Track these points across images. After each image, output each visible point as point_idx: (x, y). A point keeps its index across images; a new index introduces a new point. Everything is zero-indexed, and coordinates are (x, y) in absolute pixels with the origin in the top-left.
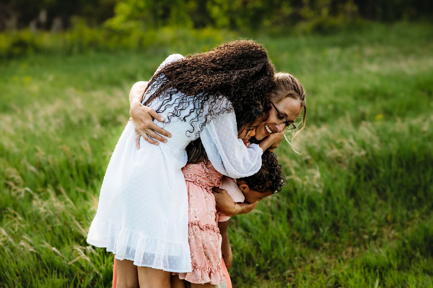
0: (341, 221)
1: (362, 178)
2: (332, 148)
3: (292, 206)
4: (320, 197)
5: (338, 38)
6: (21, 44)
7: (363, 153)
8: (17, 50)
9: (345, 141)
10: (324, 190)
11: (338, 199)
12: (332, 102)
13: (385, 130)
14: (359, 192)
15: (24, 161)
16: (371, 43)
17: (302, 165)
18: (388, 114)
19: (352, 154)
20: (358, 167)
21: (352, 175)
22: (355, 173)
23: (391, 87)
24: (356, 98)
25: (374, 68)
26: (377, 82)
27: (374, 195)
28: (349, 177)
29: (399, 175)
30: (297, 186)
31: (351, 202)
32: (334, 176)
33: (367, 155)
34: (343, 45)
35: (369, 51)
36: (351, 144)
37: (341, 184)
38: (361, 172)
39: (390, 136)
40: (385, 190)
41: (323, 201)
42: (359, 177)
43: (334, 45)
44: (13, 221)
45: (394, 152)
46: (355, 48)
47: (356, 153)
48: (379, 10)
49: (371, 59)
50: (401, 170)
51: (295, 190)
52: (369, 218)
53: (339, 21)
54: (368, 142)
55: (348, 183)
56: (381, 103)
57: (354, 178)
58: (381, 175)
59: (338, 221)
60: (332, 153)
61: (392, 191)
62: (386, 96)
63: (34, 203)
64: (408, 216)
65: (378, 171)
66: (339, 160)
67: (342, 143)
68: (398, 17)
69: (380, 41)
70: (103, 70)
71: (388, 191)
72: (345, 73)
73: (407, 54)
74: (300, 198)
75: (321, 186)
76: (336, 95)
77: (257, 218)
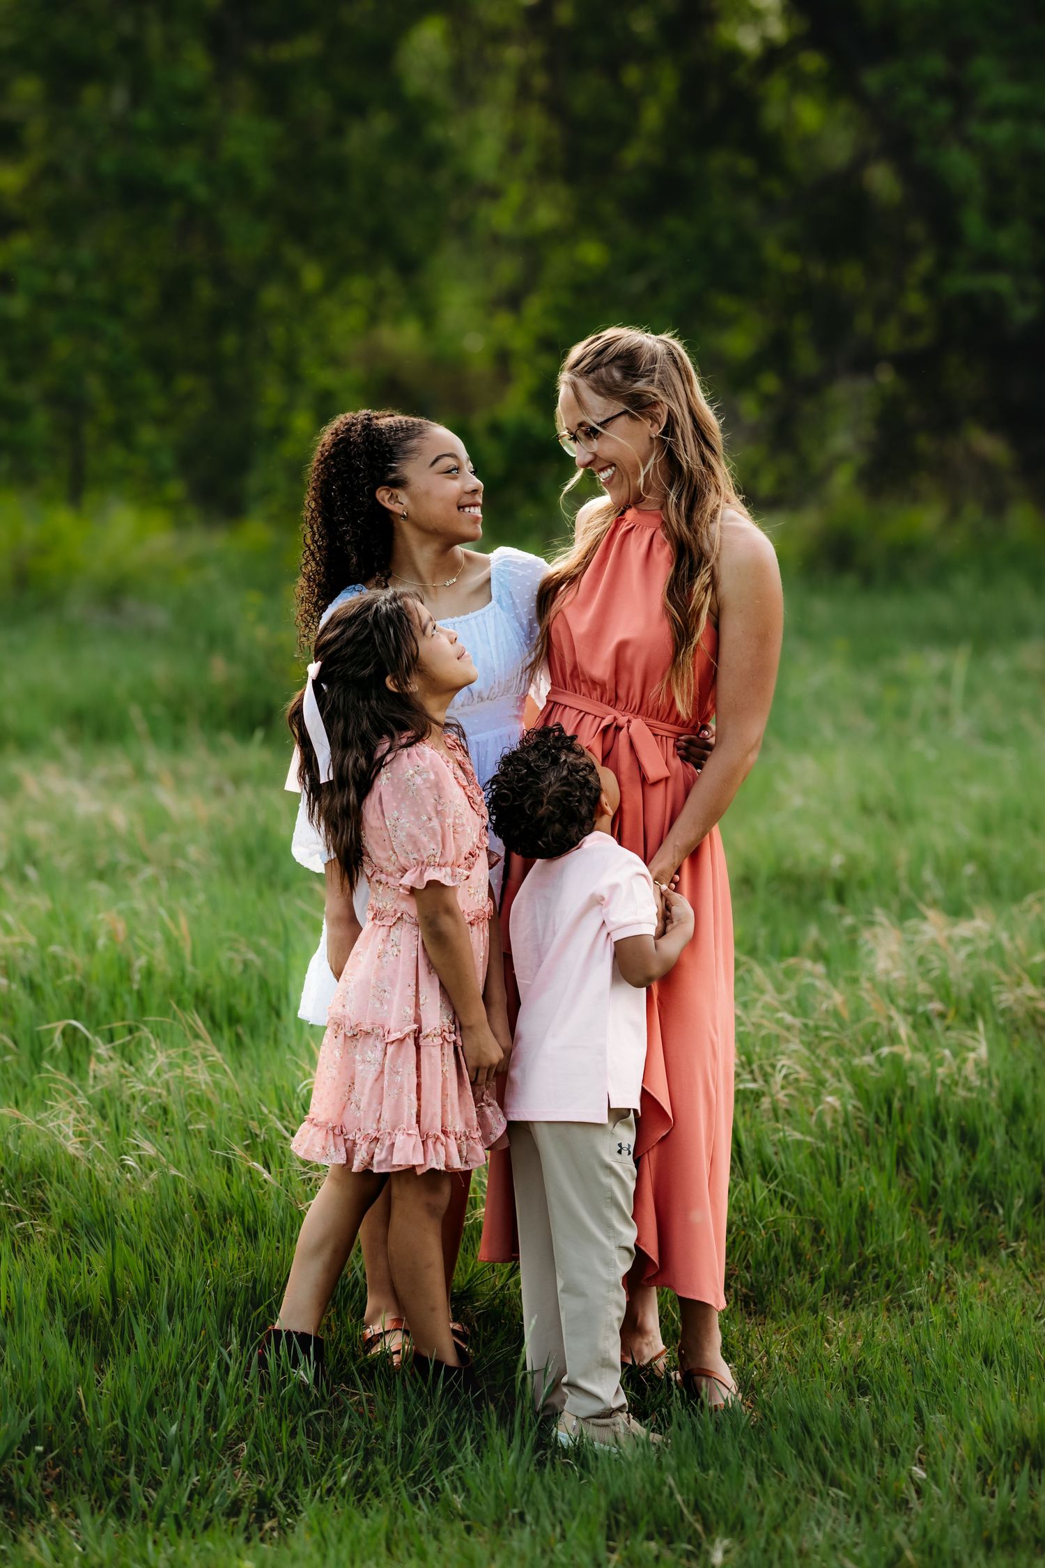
2: (1020, 983)
4: (990, 1117)
10: (1001, 1097)
30: (912, 1081)
41: (1001, 1131)
51: (908, 1091)
60: (1016, 995)
66: (1038, 1023)
74: (927, 1111)
75: (990, 1084)
76: (987, 828)
77: (801, 1156)
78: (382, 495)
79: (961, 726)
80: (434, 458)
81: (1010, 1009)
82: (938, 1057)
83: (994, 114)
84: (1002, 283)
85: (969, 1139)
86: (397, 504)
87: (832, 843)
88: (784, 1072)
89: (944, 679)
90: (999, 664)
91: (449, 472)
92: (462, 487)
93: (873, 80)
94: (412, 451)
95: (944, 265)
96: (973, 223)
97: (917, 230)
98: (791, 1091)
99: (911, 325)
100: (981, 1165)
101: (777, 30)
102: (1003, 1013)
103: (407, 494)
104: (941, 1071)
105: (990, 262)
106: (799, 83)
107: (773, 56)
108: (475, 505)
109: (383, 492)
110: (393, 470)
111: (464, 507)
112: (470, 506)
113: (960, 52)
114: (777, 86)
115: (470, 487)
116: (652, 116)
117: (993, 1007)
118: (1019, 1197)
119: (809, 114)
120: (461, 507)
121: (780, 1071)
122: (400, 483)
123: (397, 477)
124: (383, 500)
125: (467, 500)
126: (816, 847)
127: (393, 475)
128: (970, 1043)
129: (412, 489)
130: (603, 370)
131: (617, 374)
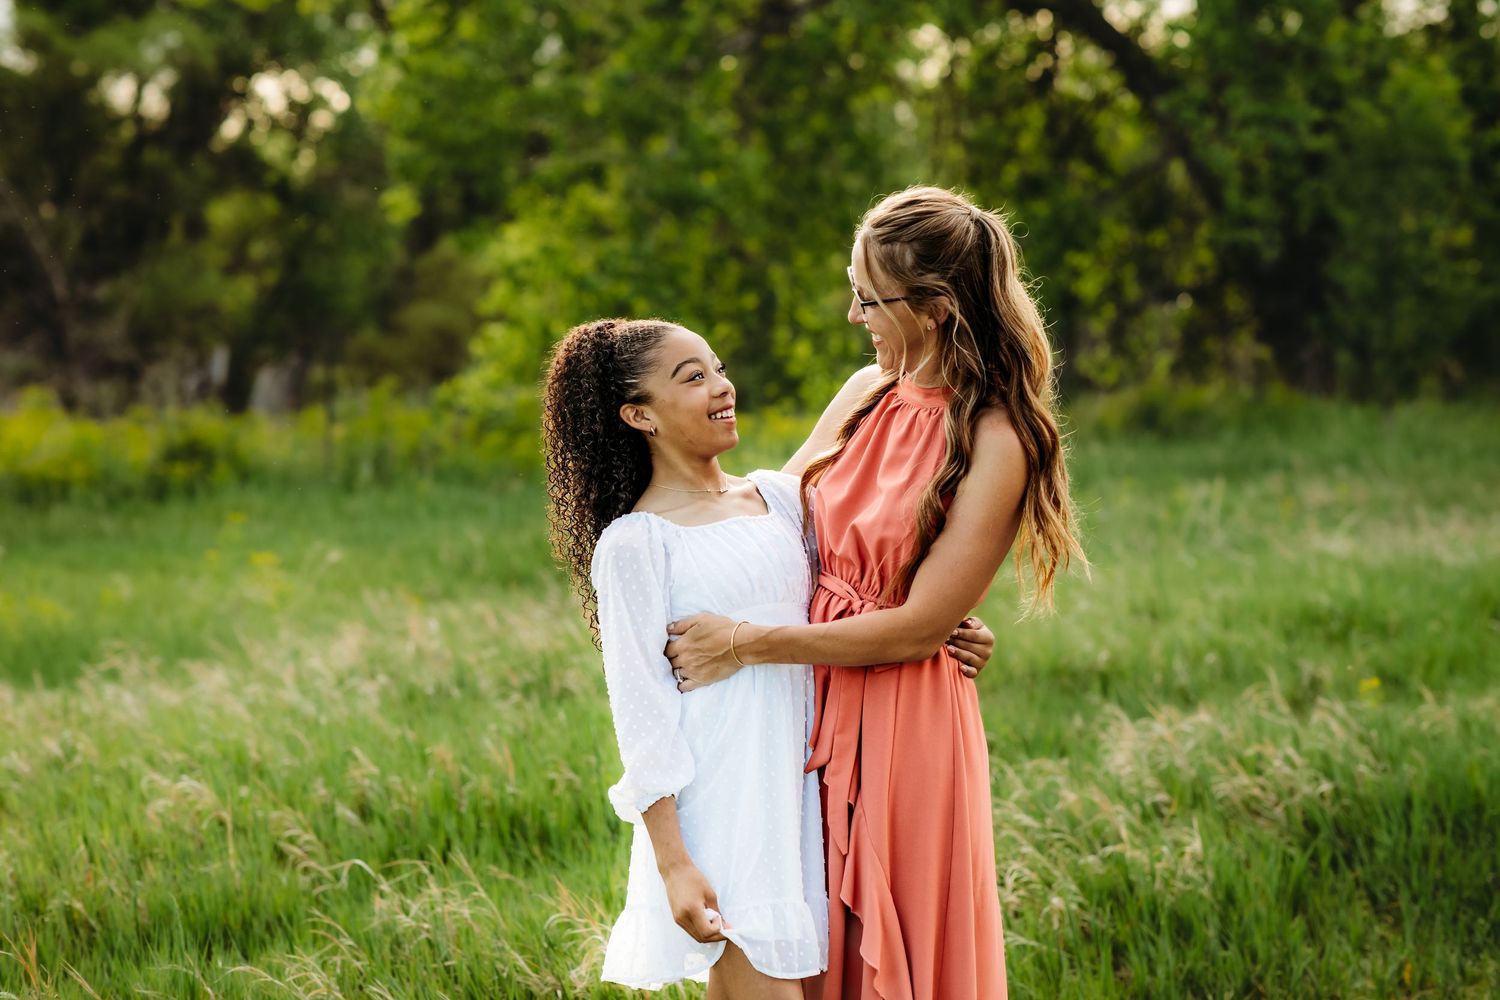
0: (1268, 979)
1: (1325, 861)
2: (1234, 774)
3: (1124, 932)
4: (1203, 908)
5: (1215, 453)
6: (194, 452)
7: (1326, 787)
8: (180, 471)
9: (1269, 750)
10: (1214, 888)
11: (1258, 919)
12: (1213, 645)
13: (1386, 725)
14: (1317, 901)
15: (320, 791)
16: (1324, 467)
17: (1145, 818)
18: (1394, 684)
19: (1292, 792)
20: (1312, 827)
21: (1294, 851)
22: (1304, 847)
23: (1396, 604)
24: (1289, 636)
25: (1339, 544)
26: (1355, 588)
27: (1361, 910)
28: (1287, 859)
29: (1434, 855)
30: (1133, 877)
31: (1298, 925)
32: (1240, 852)
33: (1337, 793)
34: (1236, 473)
35: (1316, 492)
36: (1288, 761)
37: (1264, 876)
38: (1320, 842)
39: (1405, 743)
40: (1392, 898)
41: (1214, 921)
42: (1314, 858)
43: (1208, 473)
44: (329, 947)
45: (1419, 791)
46: (1274, 483)
47: (1306, 789)
48: (1344, 359)
49: (1329, 518)
50: (1439, 842)
51: (1131, 887)
52: (1348, 973)
53: (1210, 394)
54: (1338, 758)
55: (1285, 873)
56: (1364, 652)
57: (1300, 861)
58: (1381, 854)
59: (1260, 979)
60: (1231, 785)
61: (1415, 899)
62: (1382, 630)
63: (379, 904)
64: (1462, 972)
65: (1371, 843)
66: (1252, 809)
67: (1260, 757)
68: (1407, 387)
69: (1352, 462)
70: (474, 536)
71: (1404, 900)
72: (1248, 561)
73: (1440, 504)
74: (1145, 909)
75: (1205, 877)
76: (1227, 624)
77: (1026, 960)
78: (627, 413)
79: (1219, 537)
80: (674, 368)
81: (1226, 797)
82: (1156, 854)
83: (1245, 123)
85: (1183, 931)
86: (644, 421)
87: (1100, 640)
88: (1015, 876)
89: (1206, 503)
90: (1251, 491)
91: (693, 379)
92: (710, 392)
93: (1162, 105)
94: (650, 364)
95: (1219, 226)
96: (1233, 196)
97: (1201, 205)
98: (1022, 892)
99: (1201, 267)
100: (1193, 958)
102: (1221, 801)
103: (652, 408)
104: (1158, 866)
105: (1247, 221)
107: (1101, 100)
108: (727, 408)
109: (629, 411)
110: (633, 386)
111: (715, 413)
112: (721, 411)
113: (1219, 84)
114: (1105, 120)
115: (718, 390)
117: (1212, 797)
118: (1229, 990)
119: (1127, 136)
120: (711, 415)
121: (1011, 874)
122: (642, 399)
123: (638, 394)
124: (628, 419)
125: (717, 404)
126: (1088, 646)
127: (635, 392)
128: (1186, 839)
129: (657, 403)
130: (897, 247)
131: (909, 258)
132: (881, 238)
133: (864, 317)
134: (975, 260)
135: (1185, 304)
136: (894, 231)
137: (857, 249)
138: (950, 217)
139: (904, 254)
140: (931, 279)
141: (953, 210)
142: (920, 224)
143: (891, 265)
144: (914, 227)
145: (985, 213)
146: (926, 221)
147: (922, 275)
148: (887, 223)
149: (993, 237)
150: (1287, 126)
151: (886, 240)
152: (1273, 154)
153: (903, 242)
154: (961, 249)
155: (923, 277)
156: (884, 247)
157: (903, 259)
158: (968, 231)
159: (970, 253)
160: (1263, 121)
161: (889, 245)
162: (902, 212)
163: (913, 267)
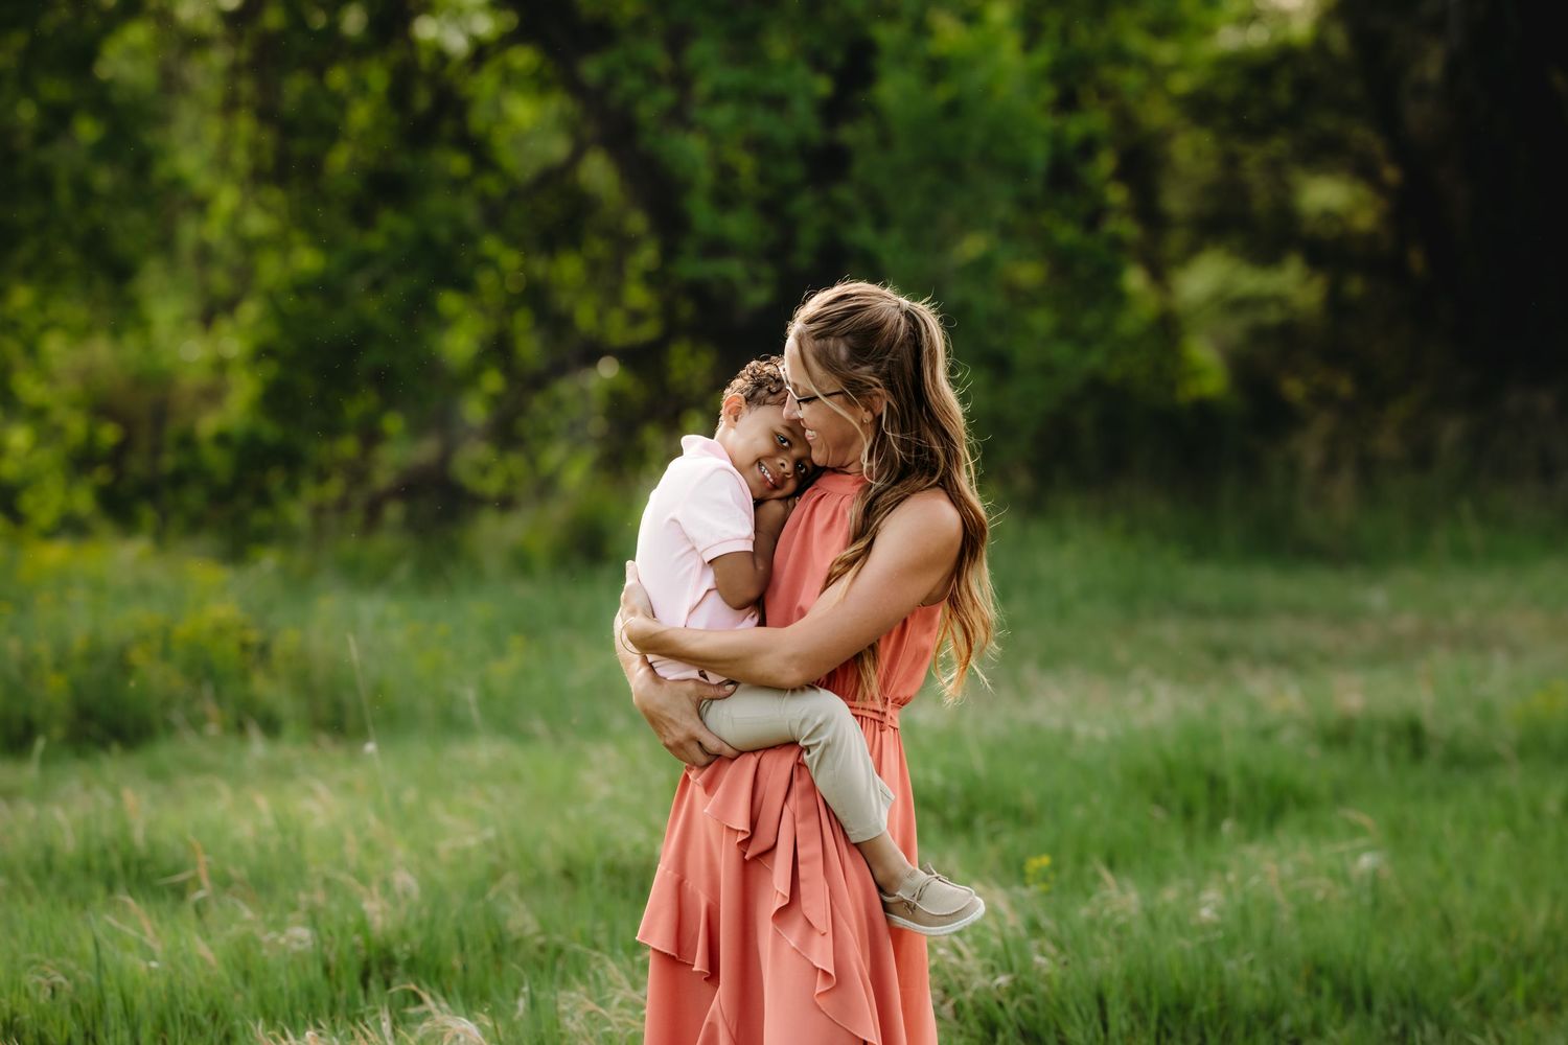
7: (1003, 980)
36: (954, 950)
83: (718, 97)
84: (734, 269)
93: (591, 69)
95: (669, 253)
96: (700, 211)
97: (637, 222)
99: (636, 317)
101: (485, 26)
105: (717, 248)
106: (508, 78)
107: (481, 53)
113: (677, 40)
114: (485, 84)
116: (361, 115)
119: (523, 111)
130: (831, 342)
131: (843, 352)
132: (814, 334)
133: (800, 414)
134: (906, 354)
135: (608, 370)
136: (827, 327)
137: (791, 343)
138: (881, 311)
139: (838, 348)
140: (864, 372)
141: (884, 303)
142: (851, 319)
143: (827, 361)
144: (846, 322)
145: (915, 304)
146: (857, 316)
147: (856, 367)
148: (820, 318)
149: (923, 329)
150: (777, 103)
151: (820, 336)
152: (759, 146)
153: (836, 337)
154: (894, 342)
155: (857, 371)
156: (817, 343)
157: (837, 354)
158: (899, 323)
159: (902, 345)
160: (746, 96)
161: (823, 341)
162: (833, 308)
163: (848, 361)
